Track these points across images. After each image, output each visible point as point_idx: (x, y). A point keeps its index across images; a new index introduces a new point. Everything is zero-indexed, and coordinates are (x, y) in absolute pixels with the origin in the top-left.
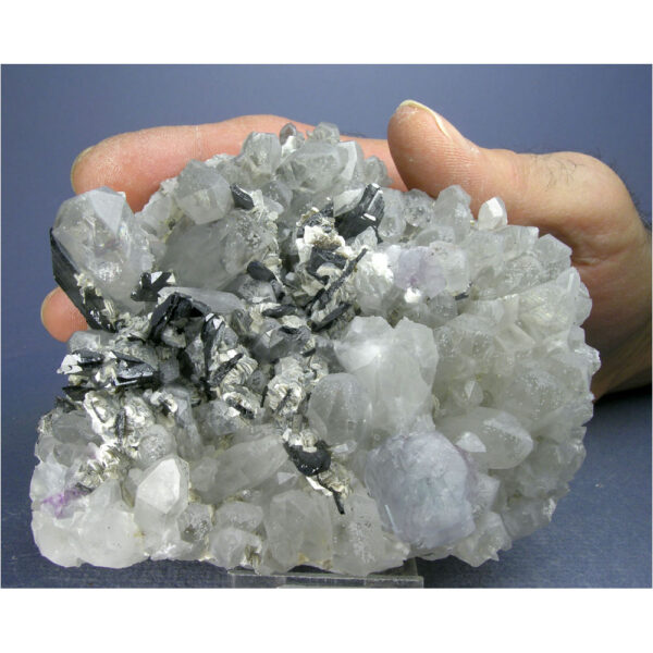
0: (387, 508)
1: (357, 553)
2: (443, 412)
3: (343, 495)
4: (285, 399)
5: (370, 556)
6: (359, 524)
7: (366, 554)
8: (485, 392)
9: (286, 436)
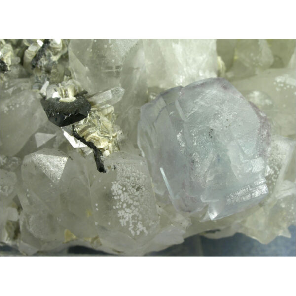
0: (163, 172)
1: (123, 222)
2: (230, 75)
3: (107, 153)
4: (43, 47)
5: (140, 227)
6: (124, 186)
7: (135, 224)
8: (275, 56)
9: (44, 90)
